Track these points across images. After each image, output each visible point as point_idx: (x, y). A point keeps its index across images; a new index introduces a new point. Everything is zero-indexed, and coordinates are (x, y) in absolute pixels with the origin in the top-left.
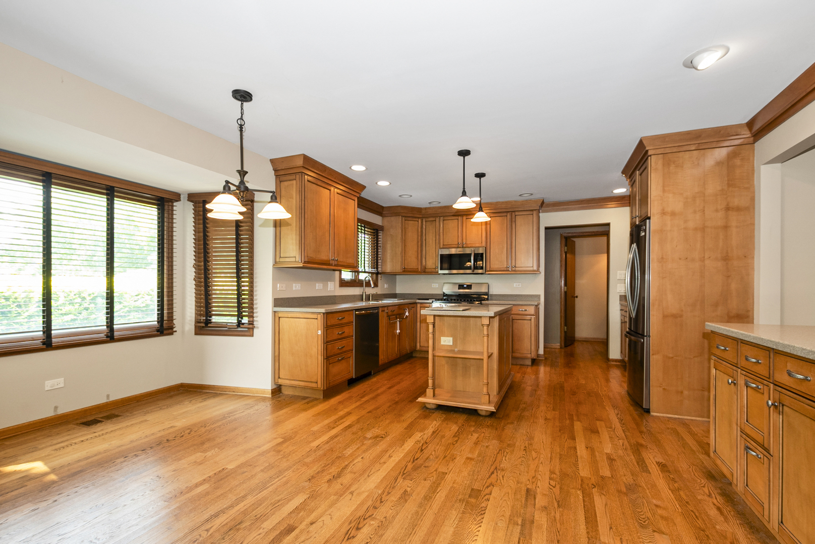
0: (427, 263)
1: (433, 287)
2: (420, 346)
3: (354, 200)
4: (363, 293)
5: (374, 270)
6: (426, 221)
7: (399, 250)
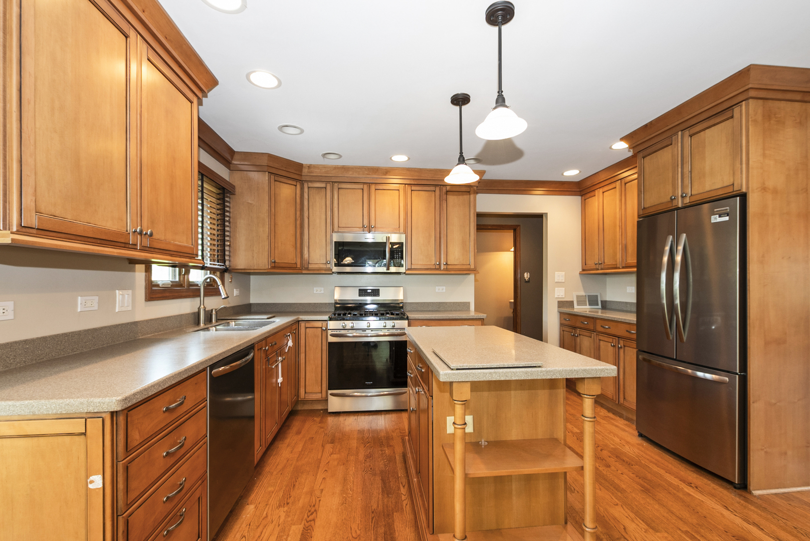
0: (312, 254)
1: (315, 292)
2: (305, 393)
3: (191, 102)
4: (199, 309)
5: (217, 265)
6: (309, 188)
7: (264, 231)
